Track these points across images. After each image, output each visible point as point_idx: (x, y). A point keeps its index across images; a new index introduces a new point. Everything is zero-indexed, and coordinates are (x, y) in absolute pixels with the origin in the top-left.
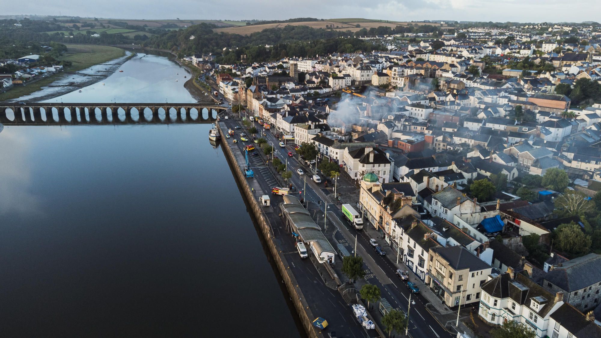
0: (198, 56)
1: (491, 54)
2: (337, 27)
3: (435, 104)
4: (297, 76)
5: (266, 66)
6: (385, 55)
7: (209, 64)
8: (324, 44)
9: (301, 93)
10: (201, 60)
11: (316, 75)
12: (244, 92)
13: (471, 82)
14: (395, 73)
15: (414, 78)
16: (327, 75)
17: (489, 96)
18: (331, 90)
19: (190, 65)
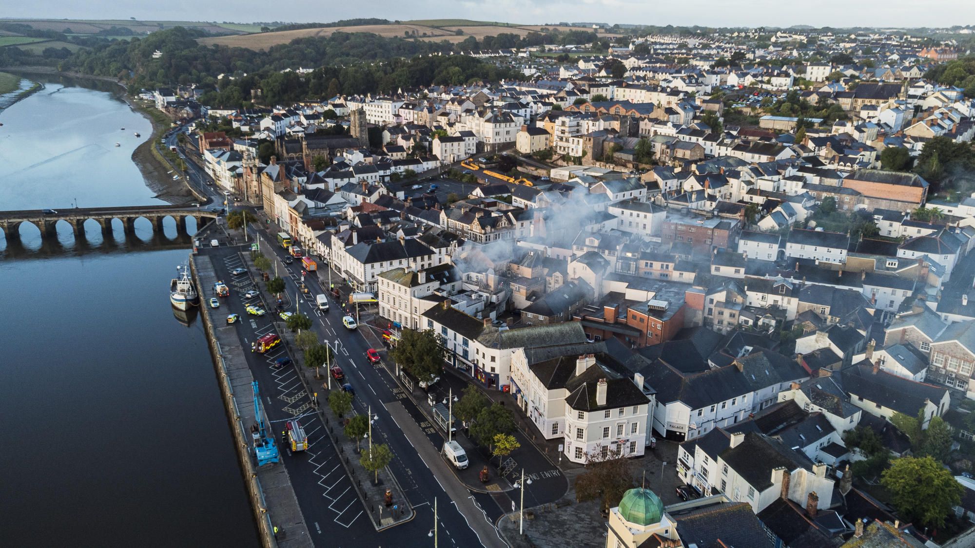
0: (165, 93)
1: (718, 84)
2: (425, 35)
3: (666, 199)
4: (366, 136)
5: (300, 112)
6: (527, 89)
7: (188, 108)
8: (410, 67)
9: (377, 174)
10: (173, 99)
11: (403, 131)
12: (254, 176)
13: (714, 144)
14: (563, 128)
15: (602, 139)
16: (424, 130)
17: (766, 177)
18: (439, 164)
19: (152, 109)
